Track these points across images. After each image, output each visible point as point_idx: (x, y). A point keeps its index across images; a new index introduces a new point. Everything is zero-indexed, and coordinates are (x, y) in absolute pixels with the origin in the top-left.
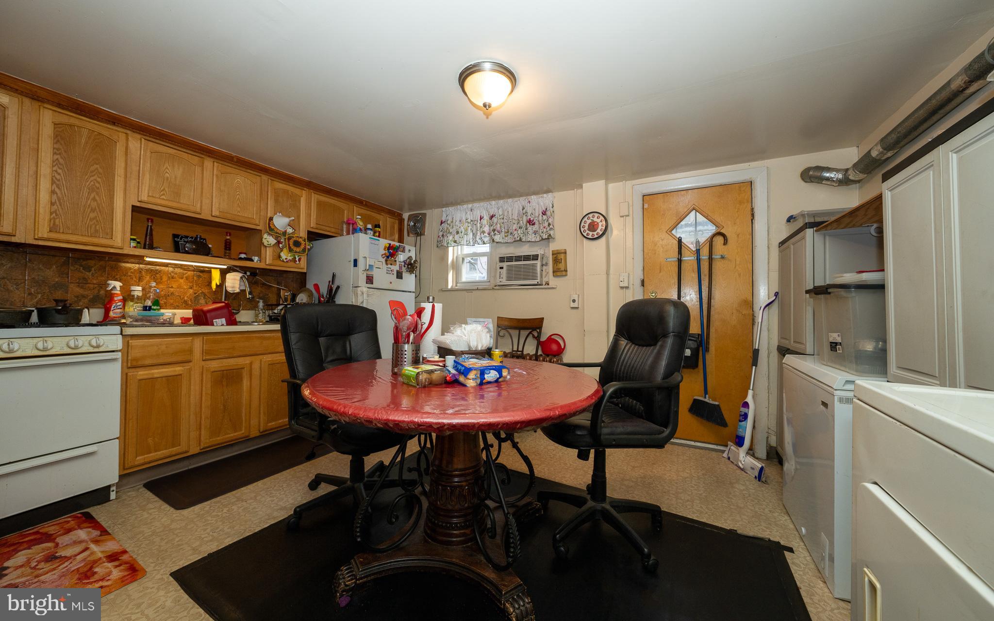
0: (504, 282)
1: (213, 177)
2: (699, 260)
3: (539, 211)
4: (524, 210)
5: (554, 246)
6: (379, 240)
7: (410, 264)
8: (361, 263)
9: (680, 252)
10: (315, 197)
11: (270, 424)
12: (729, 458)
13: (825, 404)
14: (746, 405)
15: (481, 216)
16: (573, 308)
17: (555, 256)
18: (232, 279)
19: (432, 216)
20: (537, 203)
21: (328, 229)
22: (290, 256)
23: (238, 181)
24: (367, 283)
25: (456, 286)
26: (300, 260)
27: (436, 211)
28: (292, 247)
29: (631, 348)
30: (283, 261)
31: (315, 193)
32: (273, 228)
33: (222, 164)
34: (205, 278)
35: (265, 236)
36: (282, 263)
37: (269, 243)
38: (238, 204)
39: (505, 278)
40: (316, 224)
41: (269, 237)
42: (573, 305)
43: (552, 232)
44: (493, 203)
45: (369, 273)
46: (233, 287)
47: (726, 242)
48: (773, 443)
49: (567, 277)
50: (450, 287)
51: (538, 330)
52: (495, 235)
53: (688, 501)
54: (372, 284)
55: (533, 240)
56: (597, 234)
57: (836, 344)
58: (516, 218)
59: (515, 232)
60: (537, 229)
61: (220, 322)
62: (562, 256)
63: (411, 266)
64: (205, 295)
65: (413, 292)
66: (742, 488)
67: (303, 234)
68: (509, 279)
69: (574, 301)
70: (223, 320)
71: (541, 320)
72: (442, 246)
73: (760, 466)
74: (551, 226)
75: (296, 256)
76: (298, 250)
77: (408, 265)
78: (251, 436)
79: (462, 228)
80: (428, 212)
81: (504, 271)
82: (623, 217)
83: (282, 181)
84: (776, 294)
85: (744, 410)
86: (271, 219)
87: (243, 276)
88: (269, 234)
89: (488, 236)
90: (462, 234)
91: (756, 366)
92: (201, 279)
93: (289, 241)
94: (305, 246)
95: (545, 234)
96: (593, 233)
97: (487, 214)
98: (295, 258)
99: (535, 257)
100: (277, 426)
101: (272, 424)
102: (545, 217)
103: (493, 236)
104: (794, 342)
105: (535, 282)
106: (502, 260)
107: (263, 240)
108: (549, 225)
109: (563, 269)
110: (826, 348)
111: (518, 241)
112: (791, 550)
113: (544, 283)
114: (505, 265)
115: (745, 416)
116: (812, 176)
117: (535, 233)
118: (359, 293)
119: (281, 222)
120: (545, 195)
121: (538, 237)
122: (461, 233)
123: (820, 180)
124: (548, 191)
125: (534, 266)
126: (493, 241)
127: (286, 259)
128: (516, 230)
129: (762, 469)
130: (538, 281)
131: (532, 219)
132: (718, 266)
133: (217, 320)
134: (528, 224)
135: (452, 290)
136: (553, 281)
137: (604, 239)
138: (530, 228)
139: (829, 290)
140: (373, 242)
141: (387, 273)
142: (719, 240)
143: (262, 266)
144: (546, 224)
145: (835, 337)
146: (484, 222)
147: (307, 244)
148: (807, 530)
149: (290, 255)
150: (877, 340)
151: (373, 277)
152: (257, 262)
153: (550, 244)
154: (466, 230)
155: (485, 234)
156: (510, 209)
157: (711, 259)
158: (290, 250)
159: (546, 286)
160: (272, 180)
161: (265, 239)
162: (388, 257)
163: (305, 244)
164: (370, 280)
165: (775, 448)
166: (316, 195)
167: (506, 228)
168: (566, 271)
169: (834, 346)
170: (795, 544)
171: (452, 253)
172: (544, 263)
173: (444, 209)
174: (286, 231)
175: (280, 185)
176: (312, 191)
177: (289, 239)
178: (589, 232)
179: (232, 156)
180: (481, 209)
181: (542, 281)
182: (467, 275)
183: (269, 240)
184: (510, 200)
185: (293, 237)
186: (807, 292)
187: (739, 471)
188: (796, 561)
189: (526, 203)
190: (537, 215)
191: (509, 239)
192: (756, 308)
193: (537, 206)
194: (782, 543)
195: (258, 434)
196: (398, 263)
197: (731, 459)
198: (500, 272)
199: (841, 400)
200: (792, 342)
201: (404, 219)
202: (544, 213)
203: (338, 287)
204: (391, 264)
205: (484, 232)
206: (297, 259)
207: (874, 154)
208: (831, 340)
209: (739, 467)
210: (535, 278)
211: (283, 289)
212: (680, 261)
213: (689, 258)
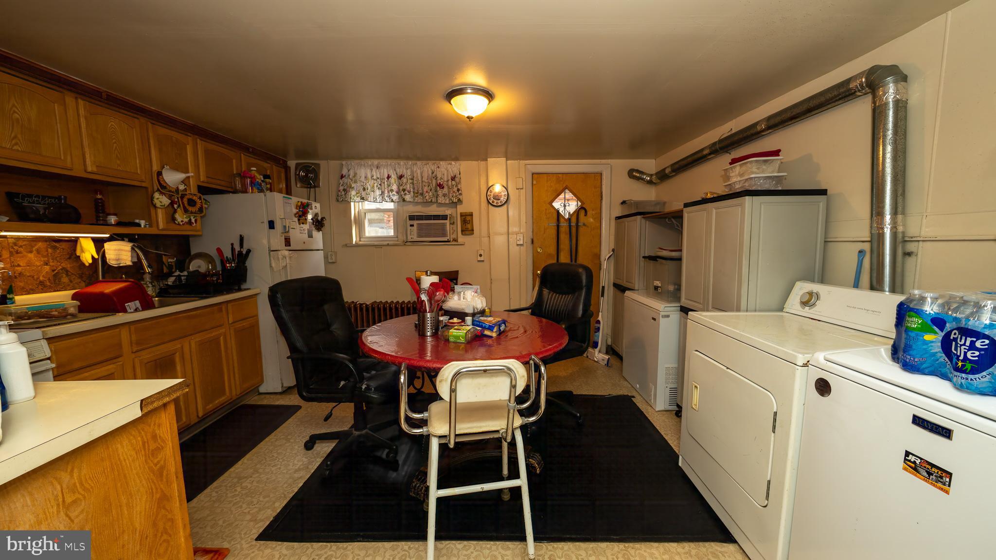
0: (416, 239)
1: (79, 120)
2: (570, 226)
3: (448, 176)
4: (434, 174)
5: (461, 209)
6: (291, 199)
7: (317, 221)
8: (278, 225)
9: (558, 220)
10: (201, 145)
11: (208, 407)
12: (587, 357)
13: (654, 319)
14: (598, 322)
15: (389, 175)
16: (479, 261)
17: (464, 217)
18: (115, 250)
19: (327, 170)
20: (445, 169)
21: (219, 182)
22: (186, 218)
23: (112, 125)
24: (286, 246)
25: (360, 241)
26: (196, 221)
27: (334, 164)
28: (188, 207)
29: (554, 296)
30: (179, 224)
31: (201, 140)
32: (165, 185)
33: (89, 102)
34: (63, 249)
35: (157, 195)
36: (178, 227)
37: (163, 204)
38: (117, 155)
39: (416, 234)
40: (207, 177)
41: (161, 197)
42: (479, 259)
43: (461, 197)
44: (402, 163)
45: (286, 235)
46: (118, 260)
47: (586, 214)
48: (609, 343)
49: (473, 235)
50: (354, 243)
51: (455, 281)
52: (405, 194)
53: (579, 386)
54: (290, 246)
55: (443, 202)
56: (500, 203)
57: (658, 287)
58: (426, 181)
59: (427, 194)
60: (447, 192)
61: (134, 305)
62: (468, 218)
63: (319, 224)
64: (67, 271)
65: (322, 250)
66: (601, 372)
67: (193, 190)
68: (419, 236)
69: (481, 255)
70: (137, 303)
71: (457, 272)
72: (342, 199)
73: (608, 358)
74: (460, 192)
75: (192, 218)
76: (193, 209)
77: (316, 223)
78: (192, 424)
79: (368, 184)
80: (323, 164)
81: (415, 228)
82: (518, 189)
83: (163, 125)
84: (613, 250)
85: (597, 325)
86: (160, 174)
87: (134, 245)
88: (161, 193)
89: (396, 194)
90: (368, 191)
91: (603, 297)
92: (58, 251)
93: (182, 200)
94: (202, 205)
95: (454, 198)
96: (498, 201)
97: (395, 173)
98: (190, 220)
99: (445, 217)
100: (215, 407)
101: (210, 407)
102: (454, 183)
103: (403, 196)
104: (626, 282)
105: (445, 239)
106: (412, 218)
107: (155, 200)
108: (458, 190)
109: (470, 229)
110: (652, 289)
111: (429, 202)
112: (633, 397)
113: (452, 240)
114: (415, 223)
115: (598, 329)
116: (633, 174)
117: (444, 195)
118: (280, 257)
119: (172, 178)
120: (453, 163)
121: (448, 200)
122: (368, 189)
123: (638, 179)
124: (456, 159)
125: (444, 224)
126: (404, 200)
127: (182, 221)
128: (427, 192)
129: (609, 358)
130: (448, 238)
131: (442, 183)
132: (581, 230)
133: (129, 304)
134: (438, 188)
135: (357, 245)
136: (461, 239)
137: (505, 206)
138: (440, 192)
139: (658, 259)
140: (287, 201)
141: (301, 233)
142: (582, 213)
143: (153, 231)
144: (455, 189)
145: (658, 283)
146: (392, 180)
147: (203, 203)
148: (639, 386)
149: (185, 216)
150: (675, 284)
151: (289, 238)
152: (145, 226)
153: (458, 206)
154: (373, 187)
155: (393, 193)
156: (419, 172)
157: (577, 226)
158: (186, 211)
159: (454, 243)
160: (154, 124)
161: (157, 199)
162: (300, 216)
163: (201, 202)
164: (288, 242)
165: (611, 346)
166: (203, 142)
167: (416, 189)
168: (473, 230)
169: (656, 288)
170: (634, 393)
171: (355, 207)
172: (452, 222)
173: (344, 163)
174: (178, 188)
175: (163, 131)
176: (197, 137)
177: (182, 197)
178: (494, 200)
179: (101, 91)
180: (389, 169)
181: (450, 239)
182: (372, 231)
183: (161, 200)
184: (419, 163)
185: (186, 195)
186: (644, 257)
187: (595, 364)
188: (637, 401)
189: (435, 167)
190: (446, 179)
191: (419, 199)
192: (602, 259)
193: (446, 172)
194: (629, 395)
195: (197, 421)
196: (308, 223)
197: (589, 357)
198: (411, 229)
199: (663, 317)
200: (625, 282)
201: (290, 168)
202: (453, 179)
203: (249, 251)
204: (303, 223)
205: (392, 191)
206: (193, 220)
207: (667, 171)
208: (655, 284)
209: (595, 361)
210: (444, 235)
211: (165, 255)
212: (558, 226)
213: (564, 224)
